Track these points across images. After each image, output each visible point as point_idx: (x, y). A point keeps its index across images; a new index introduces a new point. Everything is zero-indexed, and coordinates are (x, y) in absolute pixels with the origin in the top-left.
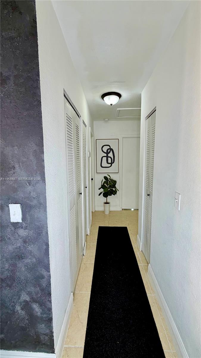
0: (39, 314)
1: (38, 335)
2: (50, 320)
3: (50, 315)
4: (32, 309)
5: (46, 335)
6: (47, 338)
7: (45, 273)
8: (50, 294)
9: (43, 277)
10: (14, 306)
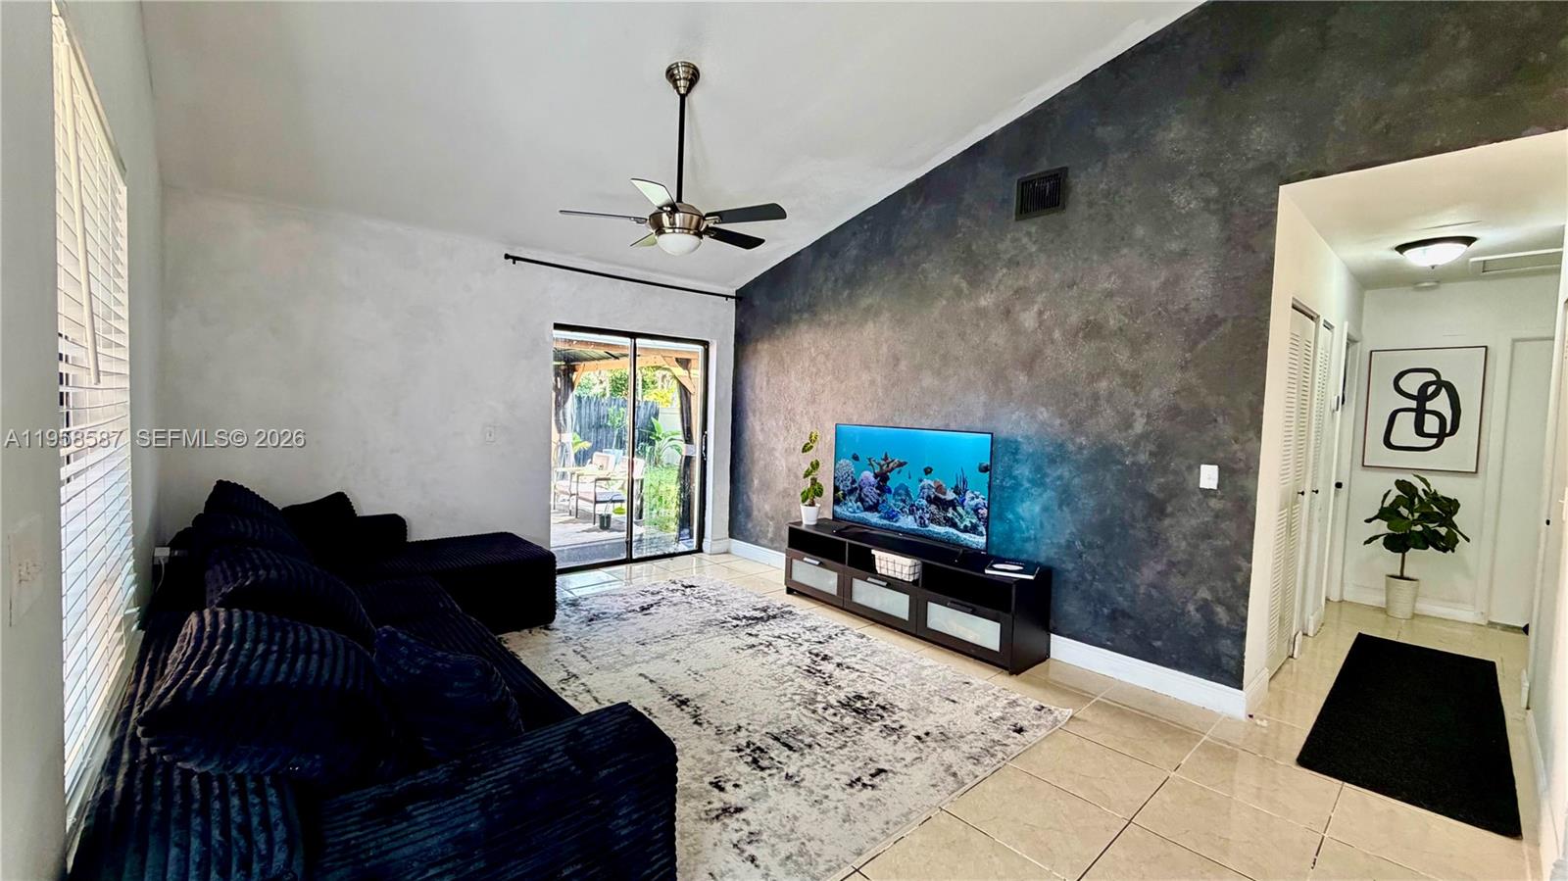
0: (1224, 622)
1: (1218, 657)
2: (1243, 635)
3: (1243, 627)
4: (1213, 613)
5: (1232, 657)
6: (1233, 663)
7: (1243, 564)
8: (1247, 596)
9: (1239, 569)
10: (1185, 603)
